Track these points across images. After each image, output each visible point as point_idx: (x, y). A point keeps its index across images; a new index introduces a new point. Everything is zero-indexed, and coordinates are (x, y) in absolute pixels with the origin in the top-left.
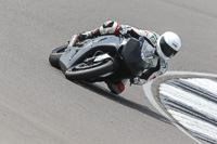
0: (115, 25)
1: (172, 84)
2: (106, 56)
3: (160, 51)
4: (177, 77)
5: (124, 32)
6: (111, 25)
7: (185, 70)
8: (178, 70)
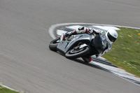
0: (85, 28)
2: (85, 45)
3: (108, 40)
5: (92, 32)
6: (83, 29)
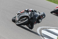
1: (45, 30)
4: (46, 28)
7: (48, 26)
8: (47, 26)
